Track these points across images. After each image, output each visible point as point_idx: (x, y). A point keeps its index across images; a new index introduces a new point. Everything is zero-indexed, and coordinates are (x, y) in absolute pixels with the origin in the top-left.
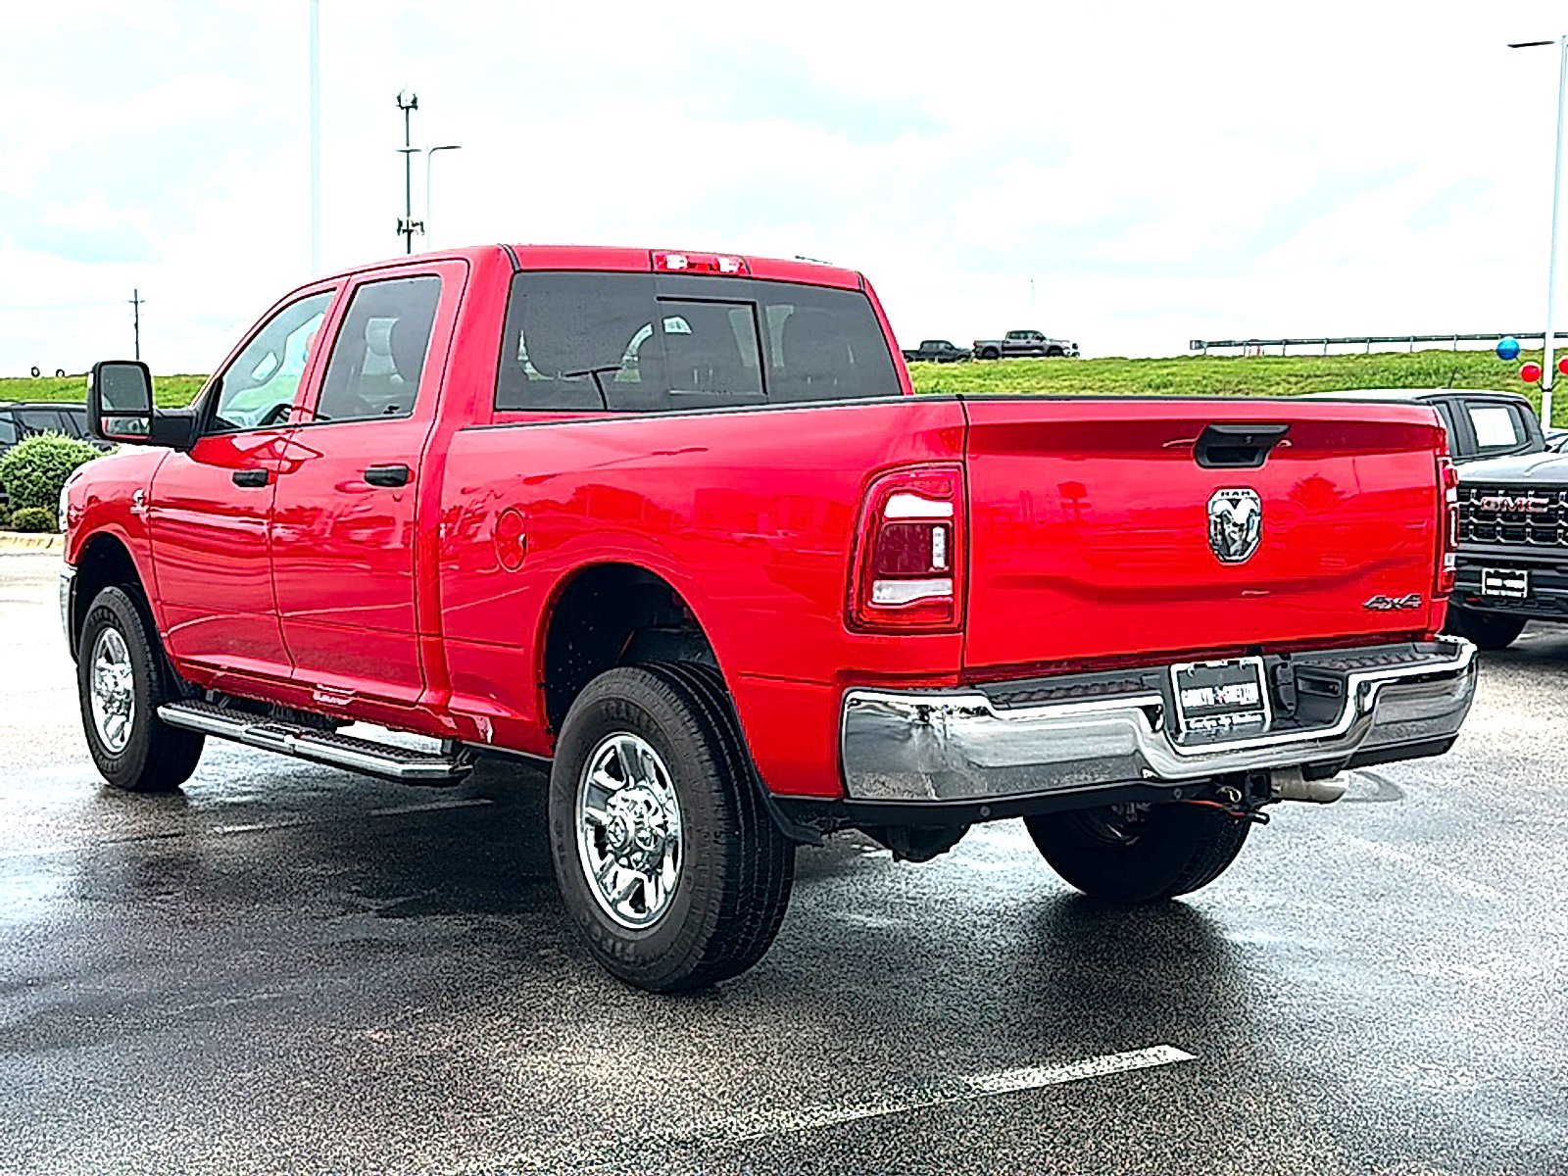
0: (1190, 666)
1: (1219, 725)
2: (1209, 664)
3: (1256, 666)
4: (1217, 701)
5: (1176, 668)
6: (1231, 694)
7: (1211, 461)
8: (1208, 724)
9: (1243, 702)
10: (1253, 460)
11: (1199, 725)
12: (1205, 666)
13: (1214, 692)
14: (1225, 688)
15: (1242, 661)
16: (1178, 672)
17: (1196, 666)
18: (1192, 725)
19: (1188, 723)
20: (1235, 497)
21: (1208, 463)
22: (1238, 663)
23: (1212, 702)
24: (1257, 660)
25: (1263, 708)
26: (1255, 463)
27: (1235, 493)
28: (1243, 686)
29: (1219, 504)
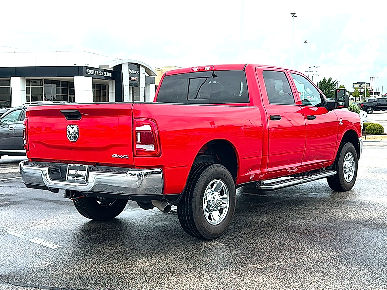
0: (72, 165)
1: (74, 179)
2: (76, 165)
3: (86, 167)
4: (76, 174)
5: (69, 164)
6: (79, 173)
7: (68, 118)
8: (72, 178)
9: (82, 175)
10: (78, 118)
11: (70, 178)
12: (75, 165)
13: (76, 171)
14: (78, 171)
15: (84, 166)
16: (69, 166)
17: (73, 165)
18: (68, 178)
19: (68, 177)
20: (72, 127)
21: (68, 119)
22: (82, 166)
23: (75, 174)
24: (86, 166)
25: (85, 177)
26: (78, 119)
27: (72, 126)
28: (83, 171)
29: (69, 128)
